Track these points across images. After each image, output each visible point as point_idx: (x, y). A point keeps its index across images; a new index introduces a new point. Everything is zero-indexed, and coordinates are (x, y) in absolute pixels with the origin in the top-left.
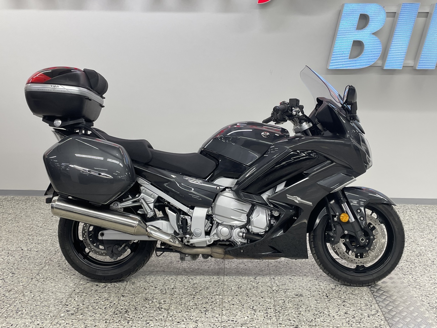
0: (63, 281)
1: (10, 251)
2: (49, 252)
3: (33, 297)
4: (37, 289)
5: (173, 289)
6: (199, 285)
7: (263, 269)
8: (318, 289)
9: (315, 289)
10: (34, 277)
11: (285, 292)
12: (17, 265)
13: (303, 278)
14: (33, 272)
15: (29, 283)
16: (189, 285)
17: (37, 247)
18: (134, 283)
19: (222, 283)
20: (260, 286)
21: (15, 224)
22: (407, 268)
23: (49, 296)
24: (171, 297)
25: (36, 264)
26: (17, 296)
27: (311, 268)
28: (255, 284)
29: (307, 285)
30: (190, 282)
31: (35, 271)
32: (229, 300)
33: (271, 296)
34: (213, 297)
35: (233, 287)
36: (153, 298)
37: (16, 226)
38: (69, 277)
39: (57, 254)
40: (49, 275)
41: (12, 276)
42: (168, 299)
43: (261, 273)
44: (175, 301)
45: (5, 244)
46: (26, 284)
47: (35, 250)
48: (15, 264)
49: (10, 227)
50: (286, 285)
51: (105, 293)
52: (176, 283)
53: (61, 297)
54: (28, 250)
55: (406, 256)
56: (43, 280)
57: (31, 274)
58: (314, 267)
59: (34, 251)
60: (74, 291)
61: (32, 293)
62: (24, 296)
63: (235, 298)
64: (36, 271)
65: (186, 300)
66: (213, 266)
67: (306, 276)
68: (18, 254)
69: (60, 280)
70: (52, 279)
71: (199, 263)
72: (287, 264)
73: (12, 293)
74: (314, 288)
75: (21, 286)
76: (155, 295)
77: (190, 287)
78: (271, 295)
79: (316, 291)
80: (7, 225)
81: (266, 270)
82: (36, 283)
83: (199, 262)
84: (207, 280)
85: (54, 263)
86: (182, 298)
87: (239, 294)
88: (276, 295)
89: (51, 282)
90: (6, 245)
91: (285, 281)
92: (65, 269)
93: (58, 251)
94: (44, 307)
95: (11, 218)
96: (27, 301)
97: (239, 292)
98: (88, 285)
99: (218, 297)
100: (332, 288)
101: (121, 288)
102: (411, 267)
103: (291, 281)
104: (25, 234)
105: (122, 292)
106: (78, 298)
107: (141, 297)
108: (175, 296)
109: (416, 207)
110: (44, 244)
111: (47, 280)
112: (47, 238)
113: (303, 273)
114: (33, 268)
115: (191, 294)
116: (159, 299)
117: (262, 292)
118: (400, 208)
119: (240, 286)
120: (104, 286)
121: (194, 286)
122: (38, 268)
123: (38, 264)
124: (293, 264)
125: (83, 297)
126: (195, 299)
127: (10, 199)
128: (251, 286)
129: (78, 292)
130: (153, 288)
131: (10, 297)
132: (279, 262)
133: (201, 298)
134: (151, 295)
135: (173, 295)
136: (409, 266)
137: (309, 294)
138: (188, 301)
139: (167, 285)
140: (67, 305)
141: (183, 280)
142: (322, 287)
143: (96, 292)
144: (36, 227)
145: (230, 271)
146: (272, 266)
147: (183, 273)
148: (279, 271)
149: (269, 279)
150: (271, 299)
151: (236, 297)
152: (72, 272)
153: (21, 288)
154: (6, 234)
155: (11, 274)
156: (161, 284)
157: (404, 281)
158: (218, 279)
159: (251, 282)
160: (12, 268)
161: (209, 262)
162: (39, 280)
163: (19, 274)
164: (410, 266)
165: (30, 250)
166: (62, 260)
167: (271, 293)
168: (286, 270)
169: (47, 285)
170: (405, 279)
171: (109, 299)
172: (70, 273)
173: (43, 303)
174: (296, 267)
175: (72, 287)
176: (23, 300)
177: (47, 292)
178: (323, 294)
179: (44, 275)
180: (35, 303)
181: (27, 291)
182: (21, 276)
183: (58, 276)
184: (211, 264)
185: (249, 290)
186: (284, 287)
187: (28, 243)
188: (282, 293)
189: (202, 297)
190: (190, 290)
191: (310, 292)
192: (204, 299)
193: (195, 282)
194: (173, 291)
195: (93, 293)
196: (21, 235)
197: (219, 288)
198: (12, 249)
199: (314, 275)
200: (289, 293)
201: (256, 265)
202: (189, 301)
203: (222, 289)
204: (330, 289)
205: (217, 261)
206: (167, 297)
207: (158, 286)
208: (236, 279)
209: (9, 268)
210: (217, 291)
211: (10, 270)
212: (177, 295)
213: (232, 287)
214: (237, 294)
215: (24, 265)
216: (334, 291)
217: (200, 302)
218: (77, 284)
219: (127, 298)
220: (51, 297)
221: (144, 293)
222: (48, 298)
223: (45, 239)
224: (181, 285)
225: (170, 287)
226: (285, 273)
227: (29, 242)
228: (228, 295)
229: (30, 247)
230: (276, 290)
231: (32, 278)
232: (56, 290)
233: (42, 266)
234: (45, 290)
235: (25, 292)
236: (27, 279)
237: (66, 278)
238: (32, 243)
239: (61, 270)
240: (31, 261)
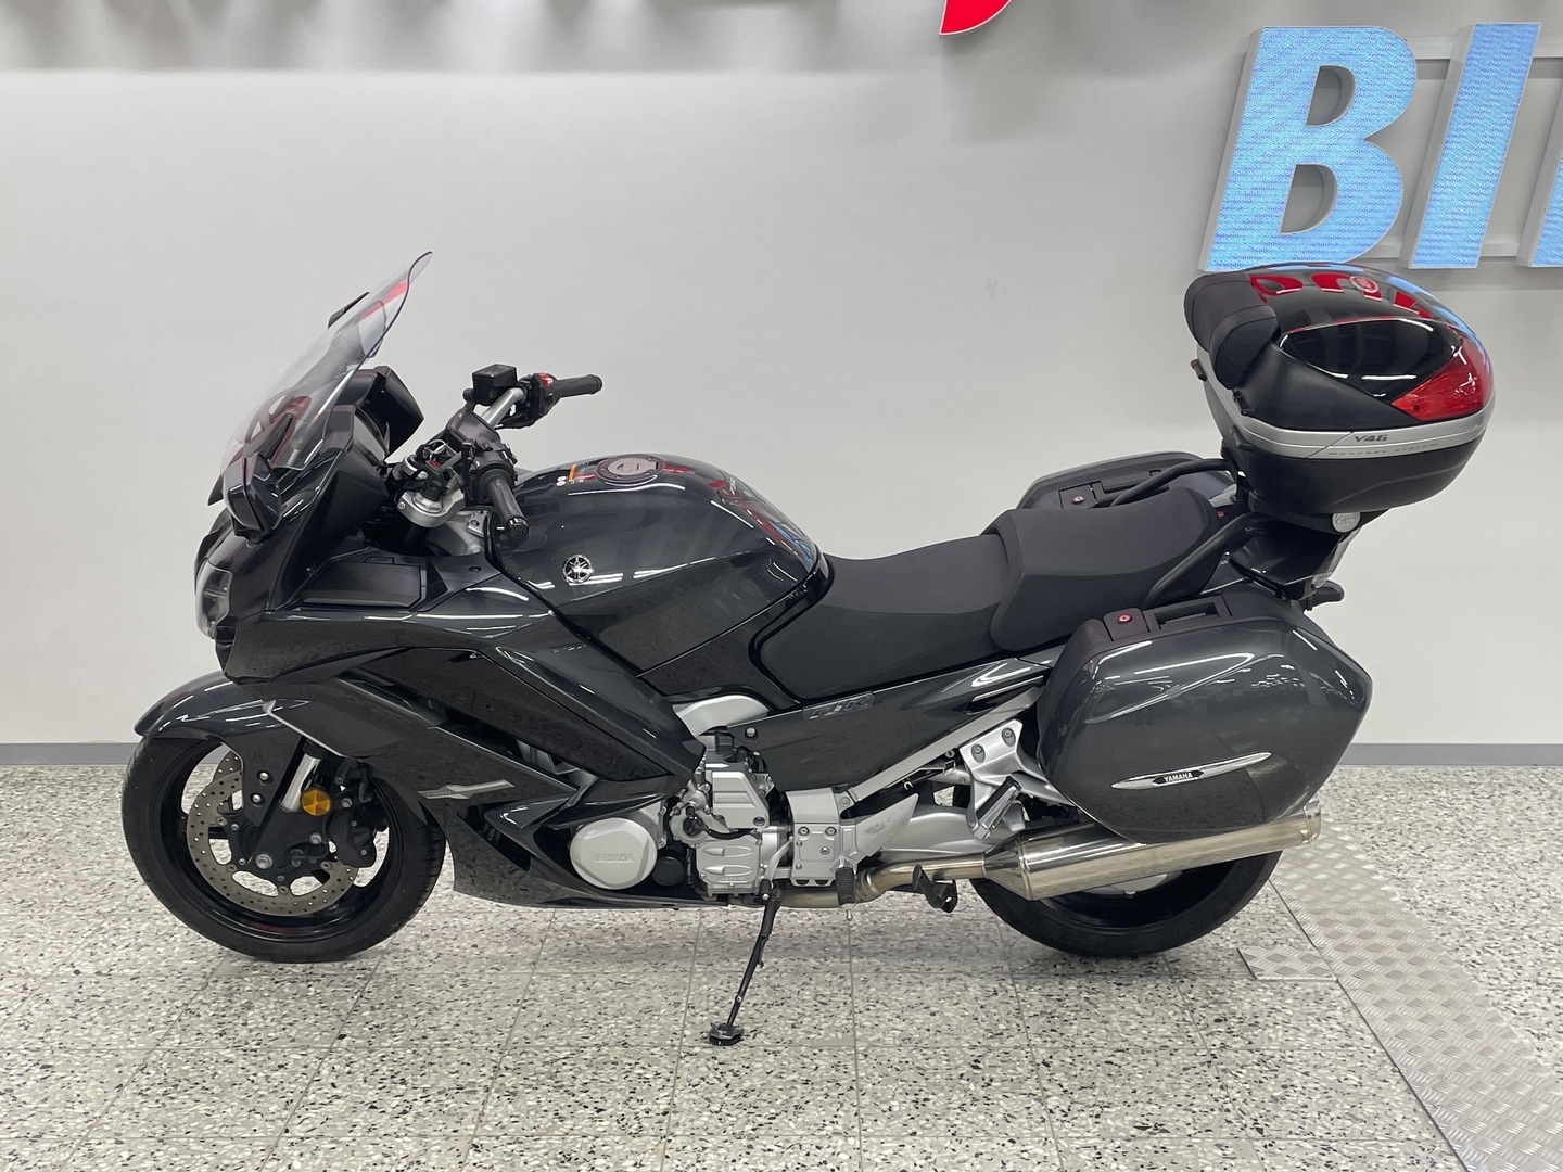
0: (242, 1093)
1: (31, 980)
3: (128, 1159)
4: (143, 1126)
5: (665, 1114)
6: (764, 1096)
7: (1001, 1026)
8: (1221, 1101)
9: (1208, 1103)
10: (126, 1080)
11: (1098, 1116)
12: (59, 1032)
13: (1160, 1060)
14: (121, 1061)
15: (108, 1103)
16: (726, 1099)
17: (135, 960)
18: (514, 1094)
19: (851, 1088)
20: (1000, 1096)
21: (45, 874)
22: (1544, 1009)
23: (189, 1156)
24: (661, 1147)
25: (133, 1026)
26: (63, 1157)
27: (1184, 1020)
28: (979, 1088)
29: (1176, 1086)
30: (727, 1087)
31: (130, 1056)
32: (886, 1152)
33: (1044, 1135)
34: (825, 1143)
35: (895, 1103)
36: (593, 1152)
37: (50, 882)
38: (261, 1074)
39: (212, 988)
40: (187, 1072)
41: (41, 1076)
42: (650, 1154)
43: (997, 1044)
44: (679, 1163)
45: (11, 950)
46: (97, 1109)
47: (127, 971)
48: (53, 1032)
49: (27, 885)
50: (1097, 1090)
51: (406, 1139)
52: (677, 1091)
53: (236, 1158)
54: (98, 973)
55: (1531, 963)
56: (161, 1090)
57: (117, 1070)
58: (1191, 1016)
59: (123, 976)
60: (287, 1131)
61: (121, 1143)
62: (93, 1155)
63: (908, 1147)
64: (133, 1054)
65: (722, 1159)
66: (809, 1019)
67: (1167, 1052)
68: (63, 989)
69: (230, 1090)
70: (199, 1087)
71: (757, 1007)
72: (1090, 1007)
73: (46, 1146)
74: (1205, 1098)
75: (76, 1116)
76: (599, 1142)
77: (730, 1107)
78: (1045, 1131)
79: (1212, 1110)
80: (14, 878)
81: (1012, 1033)
82: (136, 1105)
83: (755, 1005)
84: (795, 1076)
85: (202, 1022)
86: (704, 1149)
87: (922, 1127)
88: (1064, 1130)
89: (196, 1097)
90: (15, 958)
91: (1089, 1073)
92: (247, 1043)
93: (217, 973)
95: (30, 851)
97: (922, 1122)
98: (337, 1105)
99: (841, 1142)
100: (1272, 1097)
101: (466, 1114)
102: (1558, 1007)
103: (1113, 1073)
104: (86, 912)
105: (472, 1133)
106: (302, 1159)
107: (544, 1151)
108: (677, 1142)
109: (1536, 776)
110: (161, 950)
111: (179, 1089)
112: (171, 924)
113: (1156, 1040)
114: (122, 1042)
115: (737, 1131)
116: (615, 1157)
117: (1009, 1119)
118: (1476, 780)
119: (922, 1096)
120: (400, 1109)
121: (744, 1100)
122: (140, 1045)
123: (138, 1030)
124: (1113, 1006)
125: (321, 1154)
126: (757, 1152)
127: (22, 780)
128: (962, 1095)
129: (302, 1135)
130: (589, 1111)
131: (40, 1164)
132: (1060, 1000)
133: (776, 1149)
134: (585, 1140)
135: (669, 1138)
136: (1549, 1000)
137: (1190, 1120)
138: (729, 1160)
139: (640, 1098)
141: (703, 1079)
142: (1233, 1092)
143: (371, 1134)
144: (126, 884)
145: (877, 1037)
146: (1032, 1013)
147: (697, 1050)
148: (1062, 1034)
149: (1030, 1067)
150: (1045, 1144)
151: (909, 1139)
152: (272, 1055)
153: (79, 1127)
154: (12, 912)
155: (38, 1070)
156: (618, 1096)
157: (1540, 1060)
158: (833, 1072)
159: (962, 1081)
160: (40, 1045)
161: (792, 1002)
162: (148, 1092)
163: (70, 1069)
164: (1554, 1003)
165: (105, 972)
166: (233, 1011)
167: (1044, 1121)
168: (1091, 1029)
169: (178, 1112)
170: (1544, 1054)
171: (423, 1160)
172: (265, 1061)
174: (1124, 1018)
175: (277, 1115)
177: (178, 1137)
178: (1244, 1122)
179: (168, 1071)
181: (102, 1135)
182: (78, 1079)
183: (220, 1072)
184: (799, 1011)
185: (958, 1111)
186: (1090, 1097)
187: (100, 944)
188: (1086, 1119)
189: (781, 1144)
190: (731, 1119)
191: (1190, 1113)
192: (790, 1150)
193: (747, 1085)
194: (668, 1124)
195: (358, 1140)
196: (69, 916)
197: (842, 1105)
198: (38, 972)
199: (1197, 1044)
200: (1113, 1120)
201: (972, 1012)
202: (734, 1161)
203: (856, 1109)
204: (1266, 1100)
205: (824, 1000)
206: (645, 1145)
207: (608, 1104)
208: (904, 1069)
209: (30, 1047)
210: (835, 1120)
211: (34, 1054)
212: (685, 1139)
213: (893, 1103)
214: (914, 1129)
215: (86, 1032)
216: (1283, 1108)
217: (776, 1165)
218: (295, 1103)
219: (492, 1154)
220: (198, 1157)
221: (556, 1132)
222: (187, 1161)
223: (164, 927)
224: (693, 1096)
225: (655, 1107)
226: (1086, 1039)
227: (104, 942)
228: (878, 1133)
229: (107, 961)
230: (1062, 1111)
231: (121, 1086)
232: (216, 1129)
233: (158, 1035)
234: (174, 1129)
235: (97, 1142)
236: (99, 1089)
237: (253, 1081)
238: (114, 945)
239: (229, 1050)
240: (114, 1016)
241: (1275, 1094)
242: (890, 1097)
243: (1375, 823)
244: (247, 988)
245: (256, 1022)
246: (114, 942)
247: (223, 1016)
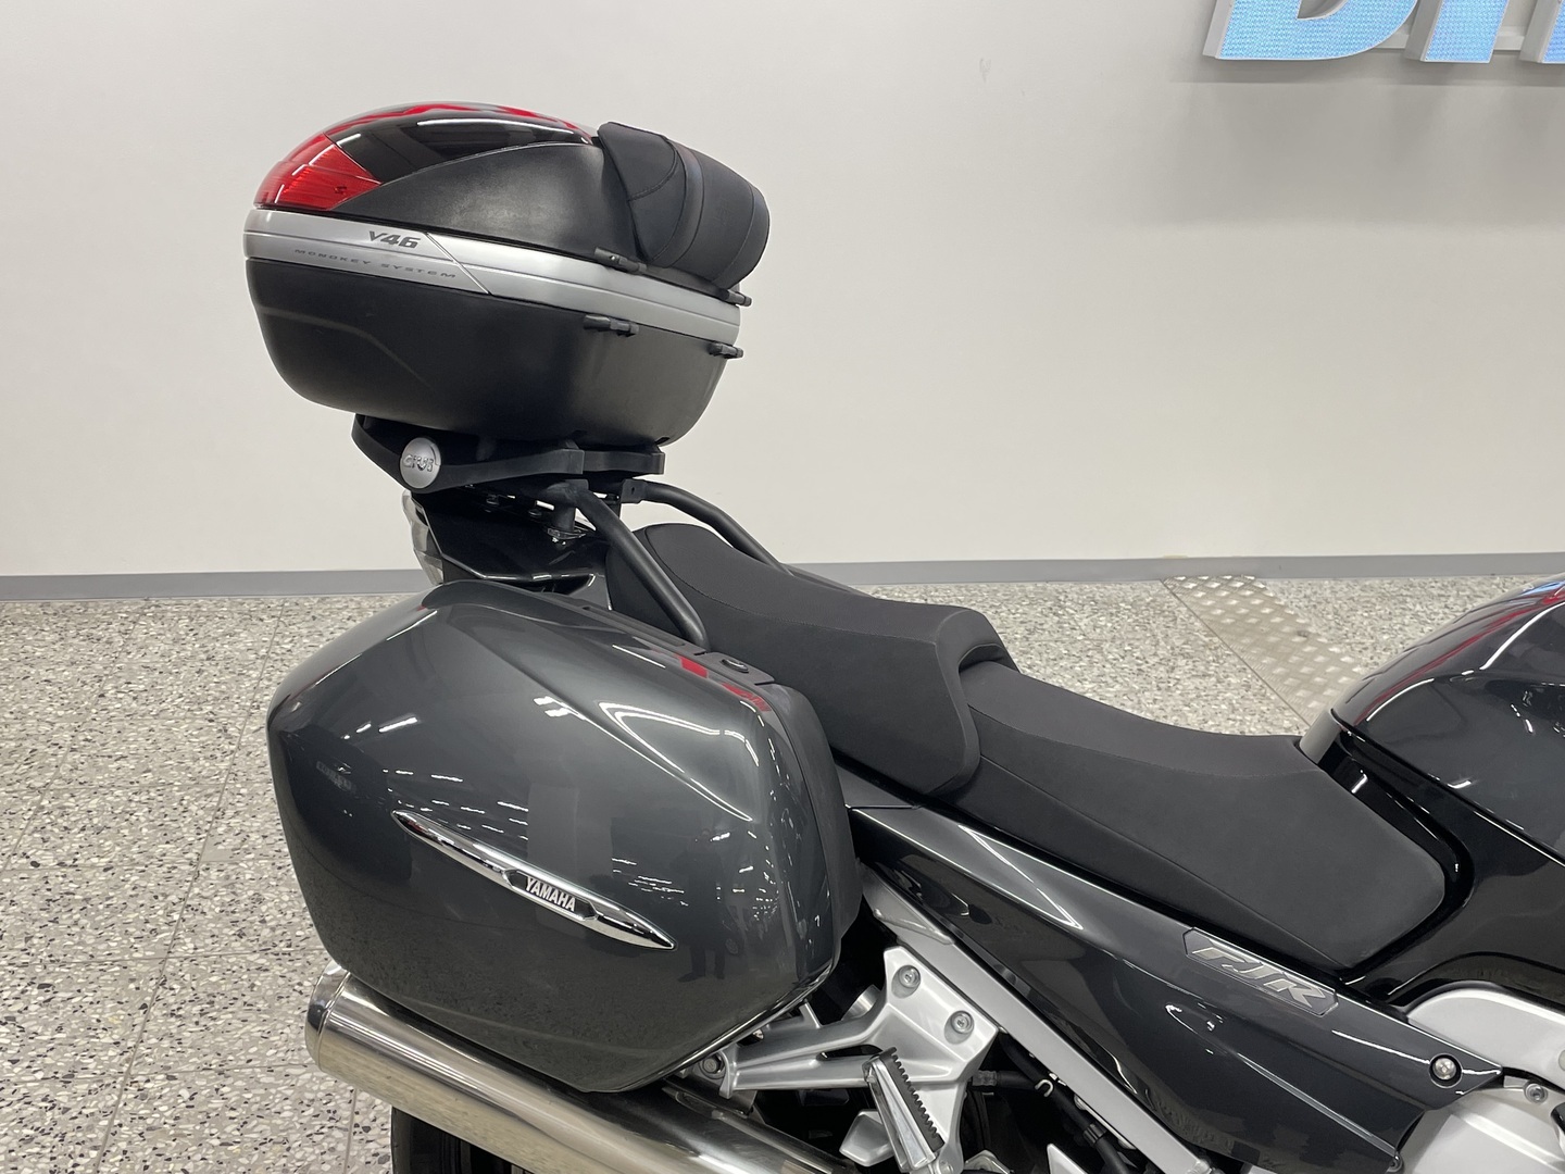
2: (165, 869)
3: (191, 1099)
4: (191, 1056)
10: (148, 999)
12: (43, 941)
14: (133, 974)
15: (138, 1029)
17: (100, 846)
23: (262, 1091)
25: (131, 930)
26: (112, 1099)
31: (141, 968)
39: (206, 878)
40: (218, 984)
41: (41, 998)
46: (128, 1037)
47: (95, 860)
48: (35, 941)
53: (319, 1090)
54: (61, 864)
56: (196, 1009)
57: (132, 986)
59: (93, 866)
61: (174, 1078)
62: (145, 1096)
64: (144, 964)
68: (26, 887)
69: (277, 1004)
70: (239, 1003)
73: (82, 1088)
75: (106, 1047)
82: (173, 1029)
85: (210, 921)
89: (242, 1015)
92: (275, 946)
93: (203, 859)
94: (263, 1148)
96: (172, 1122)
110: (125, 832)
111: (217, 1006)
112: (125, 799)
114: (124, 951)
122: (148, 953)
123: (138, 933)
131: (85, 1111)
140: (367, 1129)
144: (51, 751)
152: (310, 958)
153: (115, 1060)
155: (36, 992)
160: (25, 958)
162: (181, 1012)
163: (75, 988)
165: (70, 862)
166: (242, 905)
169: (227, 1036)
172: (304, 966)
173: (249, 1126)
176: (149, 1121)
177: (241, 1067)
179: (194, 984)
180: (214, 1131)
181: (148, 1070)
182: (89, 999)
183: (258, 983)
187: (49, 827)
209: (14, 961)
211: (22, 971)
215: (77, 939)
220: (273, 1091)
222: (263, 1097)
223: (118, 804)
227: (52, 824)
229: (66, 847)
231: (144, 1006)
232: (281, 1055)
233: (164, 939)
234: (231, 1057)
235: (145, 1079)
236: (120, 1012)
237: (301, 992)
238: (66, 828)
239: (257, 955)
240: (101, 917)
244: (248, 876)
245: (275, 918)
246: (65, 824)
247: (233, 912)
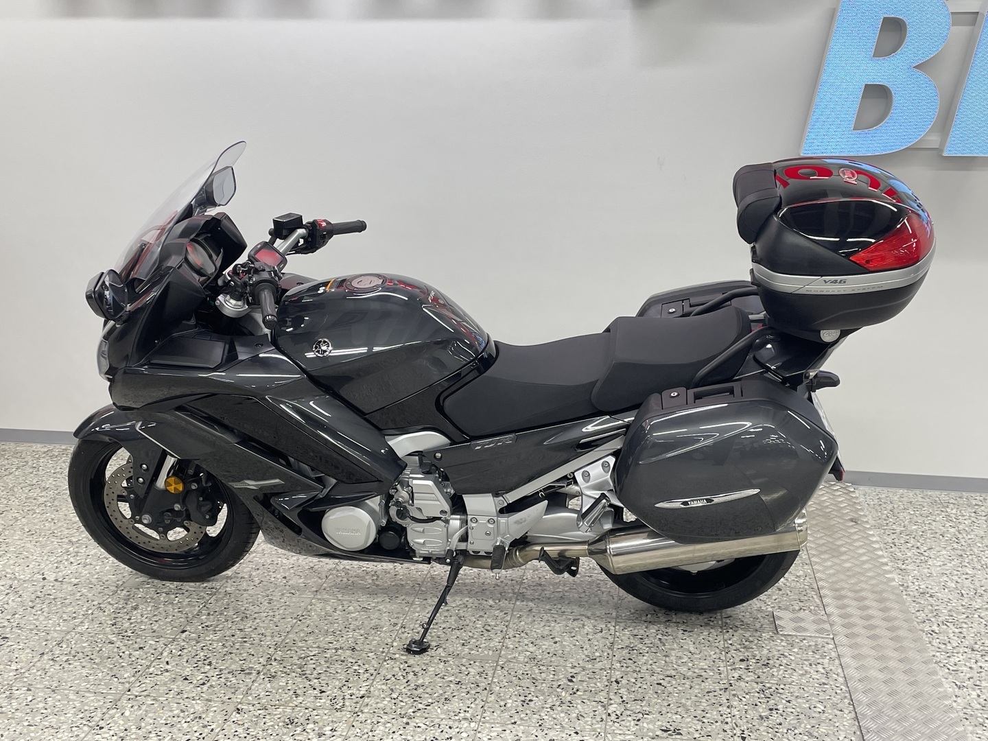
0: (111, 664)
1: (16, 582)
2: (102, 588)
3: (30, 701)
4: (47, 681)
5: (361, 697)
6: (429, 690)
7: (597, 654)
8: (725, 716)
9: (715, 717)
10: (47, 650)
11: (639, 720)
12: (20, 617)
13: (693, 685)
14: (49, 637)
15: (32, 664)
16: (403, 690)
17: (81, 573)
18: (274, 677)
19: (486, 689)
20: (579, 702)
21: (48, 515)
22: (970, 668)
23: (66, 702)
24: (352, 719)
25: (64, 616)
27: (720, 658)
28: (567, 695)
29: (697, 704)
30: (407, 682)
31: (55, 635)
32: (492, 734)
33: (599, 730)
34: (457, 724)
35: (510, 701)
36: (308, 719)
37: (50, 520)
38: (127, 652)
39: (118, 594)
40: (85, 647)
42: (343, 724)
43: (590, 666)
44: (359, 731)
45: (12, 562)
46: (24, 668)
47: (73, 580)
48: (17, 616)
49: (36, 521)
50: (644, 702)
51: (198, 701)
52: (375, 683)
53: (93, 706)
54: (56, 580)
55: (973, 635)
56: (65, 658)
57: (44, 643)
58: (725, 656)
59: (70, 583)
60: (129, 691)
61: (30, 690)
62: (10, 697)
63: (508, 731)
64: (58, 633)
65: (387, 730)
66: (474, 640)
67: (701, 679)
68: (32, 589)
69: (105, 661)
70: (88, 658)
71: (444, 630)
72: (660, 644)
74: (715, 713)
75: (11, 671)
76: (315, 713)
77: (404, 696)
78: (600, 728)
79: (717, 722)
80: (30, 516)
81: (602, 659)
82: (48, 666)
83: (444, 628)
84: (452, 678)
85: (104, 616)
86: (378, 722)
87: (522, 719)
88: (613, 728)
89: (84, 664)
90: (12, 567)
91: (643, 691)
92: (126, 632)
93: (125, 585)
94: (46, 730)
95: (45, 499)
96: (13, 711)
97: (522, 716)
98: (165, 676)
99: (466, 725)
100: (760, 716)
101: (239, 688)
102: (981, 667)
103: (659, 692)
104: (63, 540)
105: (239, 700)
106: (132, 709)
107: (279, 716)
108: (362, 717)
110: (97, 567)
111: (76, 658)
113: (696, 671)
114: (54, 625)
115: (403, 712)
116: (321, 724)
117: (580, 718)
118: (980, 503)
119: (528, 699)
120: (202, 682)
121: (415, 692)
122: (64, 628)
123: (66, 618)
124: (675, 645)
125: (144, 707)
126: (410, 728)
127: (56, 454)
128: (555, 699)
129: (137, 694)
130: (315, 692)
132: (641, 639)
133: (423, 726)
134: (307, 711)
135: (359, 714)
136: (976, 662)
137: (699, 728)
138: (391, 732)
139: (350, 685)
141: (394, 676)
142: (735, 710)
143: (178, 697)
145: (514, 655)
146: (620, 647)
147: (397, 656)
148: (635, 662)
149: (606, 683)
150: (598, 736)
151: (510, 726)
152: (138, 640)
154: (21, 538)
156: (337, 683)
157: (954, 704)
158: (478, 677)
159: (559, 690)
160: (6, 624)
161: (468, 628)
162: (57, 659)
163: (18, 641)
164: (979, 664)
165: (60, 580)
166: (125, 610)
167: (602, 721)
168: (655, 660)
169: (70, 673)
170: (959, 700)
171: (204, 716)
172: (132, 644)
173: (47, 718)
174: (680, 654)
175: (127, 680)
176: (4, 709)
177: (64, 689)
178: (735, 732)
179: (74, 646)
180: (29, 718)
181: (21, 684)
182: (20, 647)
183: (104, 649)
184: (471, 634)
185: (549, 710)
186: (638, 707)
187: (64, 561)
188: (630, 722)
189: (427, 723)
190: (402, 704)
191: (701, 723)
192: (432, 728)
193: (420, 682)
194: (362, 704)
195: (170, 699)
196: (53, 542)
197: (475, 700)
198: (22, 577)
199: (722, 676)
200: (648, 724)
201: (581, 643)
202: (394, 732)
203: (483, 703)
204: (755, 718)
205: (489, 628)
206: (342, 717)
207: (329, 688)
208: (524, 679)
210: (467, 709)
212: (368, 715)
213: (508, 701)
214: (516, 720)
215: (36, 617)
216: (765, 724)
217: (420, 737)
218: (140, 673)
219: (246, 716)
220: (71, 703)
221: (291, 705)
222: (64, 705)
224: (384, 687)
225: (358, 692)
226: (649, 667)
227: (67, 560)
228: (492, 721)
229: (64, 572)
230: (617, 715)
231: (43, 654)
232: (88, 686)
233: (76, 622)
234: (64, 684)
235: (16, 688)
236: (30, 655)
237: (121, 657)
238: (71, 563)
239: (114, 635)
240: (55, 608)
241: (763, 714)
242: (508, 697)
243: (899, 529)
244: (139, 596)
245: (137, 619)
247: (119, 613)
